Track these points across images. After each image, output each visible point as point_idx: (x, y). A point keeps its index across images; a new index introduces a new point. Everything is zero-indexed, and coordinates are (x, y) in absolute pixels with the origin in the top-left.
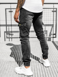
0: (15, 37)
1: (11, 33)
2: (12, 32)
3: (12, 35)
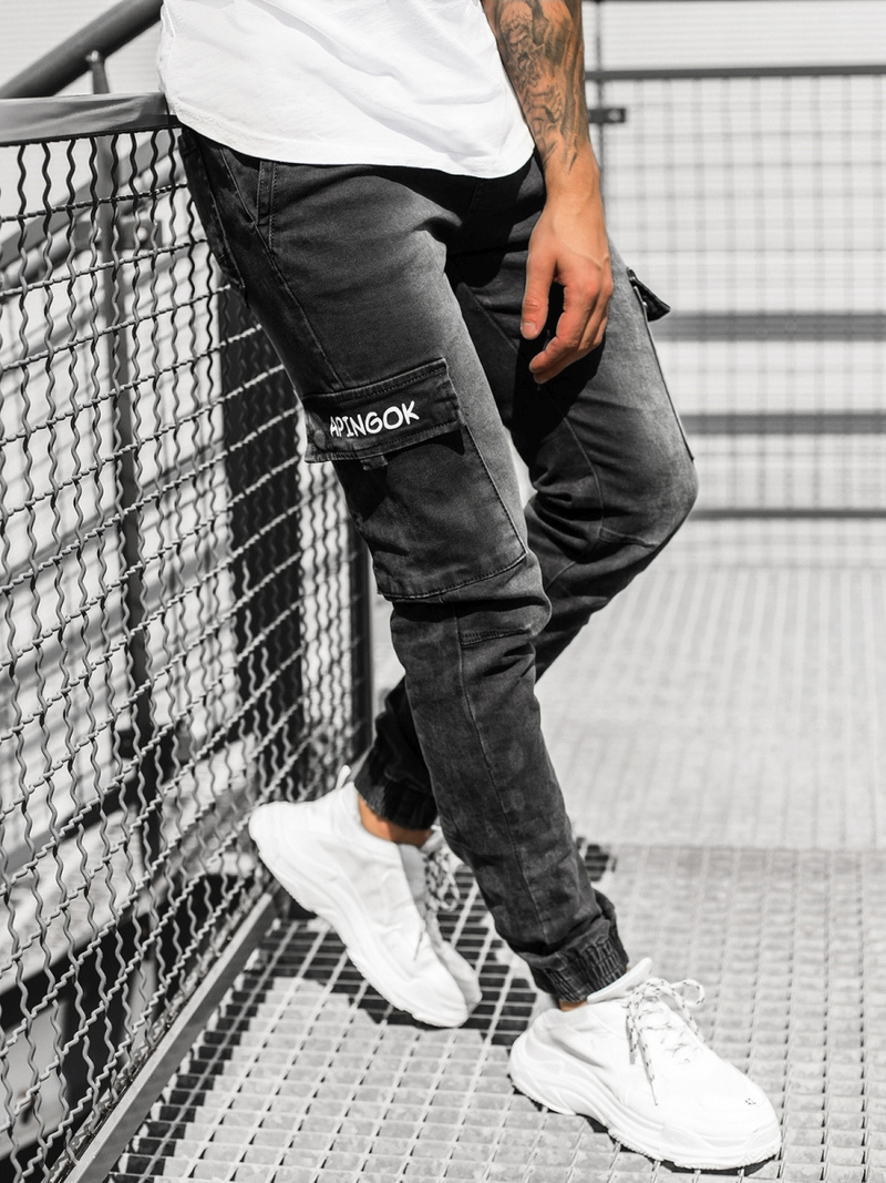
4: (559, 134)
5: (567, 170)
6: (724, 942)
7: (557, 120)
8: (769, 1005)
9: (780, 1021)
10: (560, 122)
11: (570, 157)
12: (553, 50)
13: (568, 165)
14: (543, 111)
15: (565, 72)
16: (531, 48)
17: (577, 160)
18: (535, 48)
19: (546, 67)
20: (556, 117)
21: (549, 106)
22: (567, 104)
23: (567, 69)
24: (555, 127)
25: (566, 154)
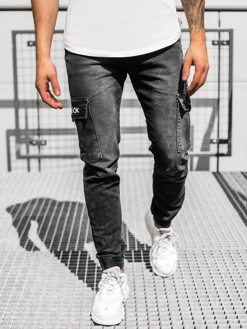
0: (54, 152)
1: (36, 138)
2: (39, 132)
3: (40, 144)
4: (194, 25)
5: (196, 35)
6: (65, 279)
7: (194, 22)
8: (77, 296)
9: (80, 301)
10: (195, 22)
11: (197, 32)
12: (193, 3)
13: (196, 34)
14: (190, 19)
15: (197, 9)
16: (187, 2)
17: (199, 33)
18: (188, 2)
19: (191, 8)
20: (193, 21)
21: (192, 18)
22: (197, 18)
23: (197, 8)
24: (193, 24)
25: (196, 31)
